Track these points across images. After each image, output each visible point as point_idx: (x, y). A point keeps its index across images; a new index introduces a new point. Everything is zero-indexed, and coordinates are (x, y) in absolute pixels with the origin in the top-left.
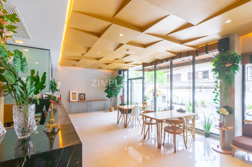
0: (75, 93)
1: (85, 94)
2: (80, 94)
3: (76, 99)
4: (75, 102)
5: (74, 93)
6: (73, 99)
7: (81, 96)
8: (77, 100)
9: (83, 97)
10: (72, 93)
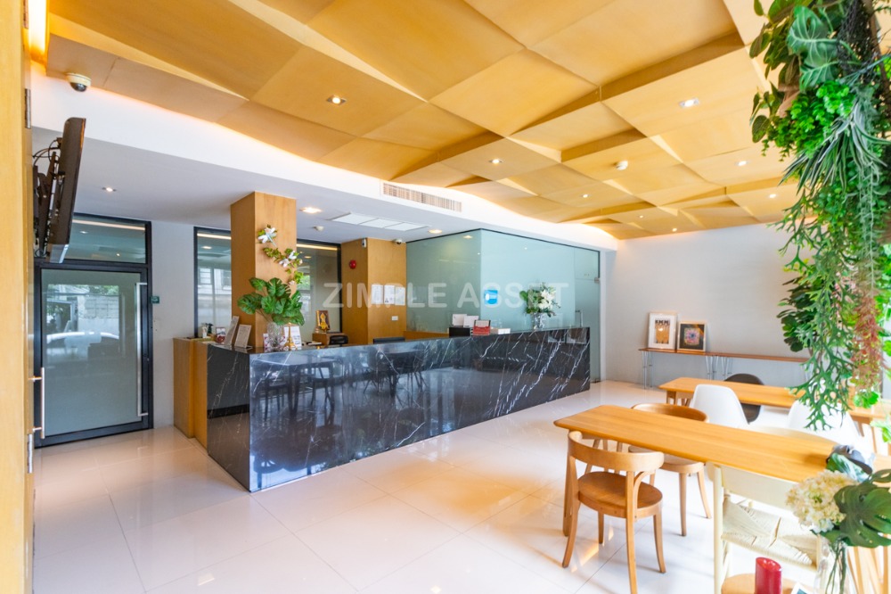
0: (667, 322)
1: (701, 327)
2: (684, 327)
3: (668, 343)
4: (665, 351)
5: (661, 322)
6: (657, 342)
7: (688, 332)
8: (671, 346)
9: (693, 335)
10: (656, 322)
